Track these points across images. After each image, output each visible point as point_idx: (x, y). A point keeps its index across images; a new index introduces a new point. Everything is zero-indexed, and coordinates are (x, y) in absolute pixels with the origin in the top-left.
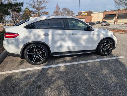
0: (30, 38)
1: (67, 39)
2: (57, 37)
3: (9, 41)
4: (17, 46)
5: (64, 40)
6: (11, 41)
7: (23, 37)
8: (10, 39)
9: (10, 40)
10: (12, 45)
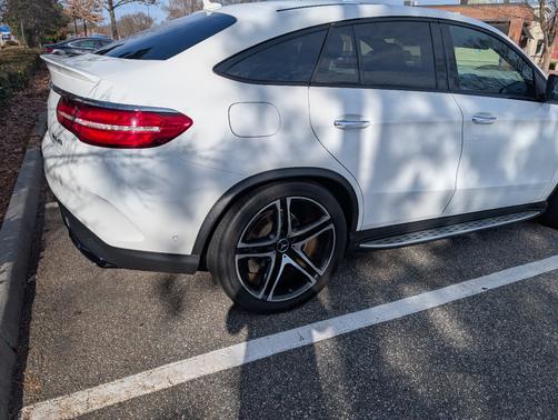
0: (264, 148)
1: (449, 146)
2: (405, 140)
3: (124, 165)
4: (180, 202)
5: (433, 155)
6: (138, 165)
7: (222, 142)
8: (131, 156)
9: (127, 161)
10: (145, 196)
